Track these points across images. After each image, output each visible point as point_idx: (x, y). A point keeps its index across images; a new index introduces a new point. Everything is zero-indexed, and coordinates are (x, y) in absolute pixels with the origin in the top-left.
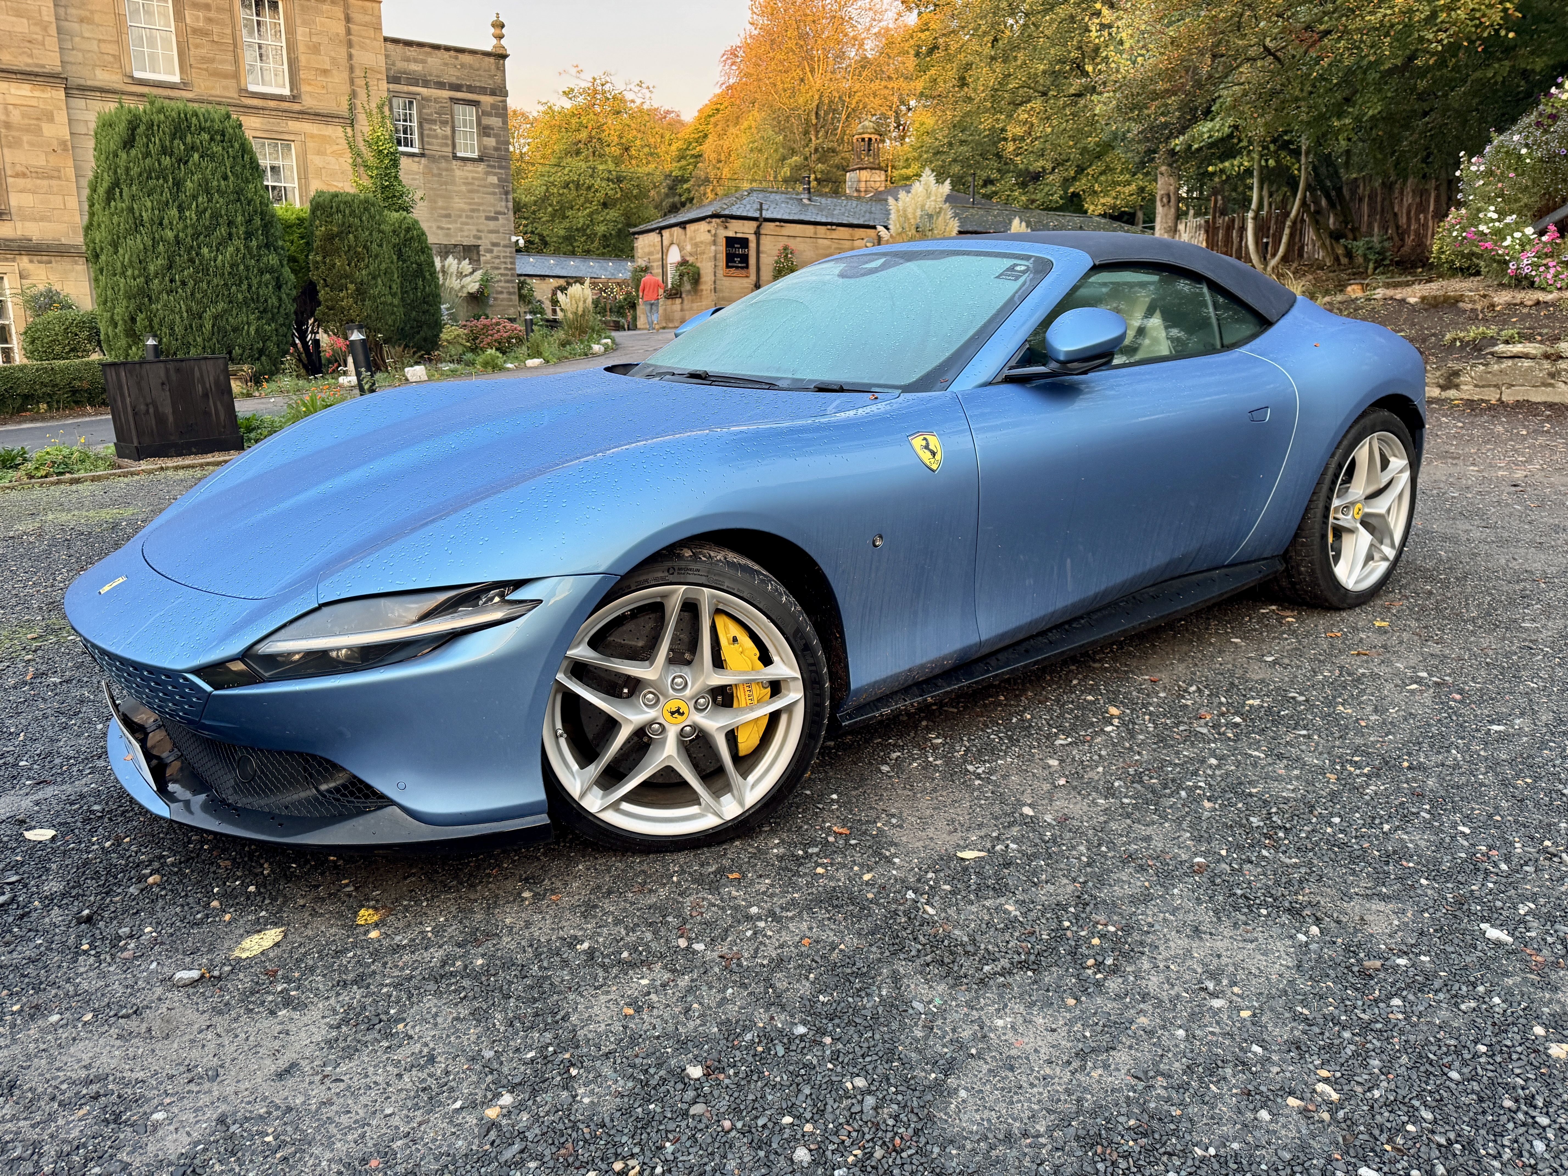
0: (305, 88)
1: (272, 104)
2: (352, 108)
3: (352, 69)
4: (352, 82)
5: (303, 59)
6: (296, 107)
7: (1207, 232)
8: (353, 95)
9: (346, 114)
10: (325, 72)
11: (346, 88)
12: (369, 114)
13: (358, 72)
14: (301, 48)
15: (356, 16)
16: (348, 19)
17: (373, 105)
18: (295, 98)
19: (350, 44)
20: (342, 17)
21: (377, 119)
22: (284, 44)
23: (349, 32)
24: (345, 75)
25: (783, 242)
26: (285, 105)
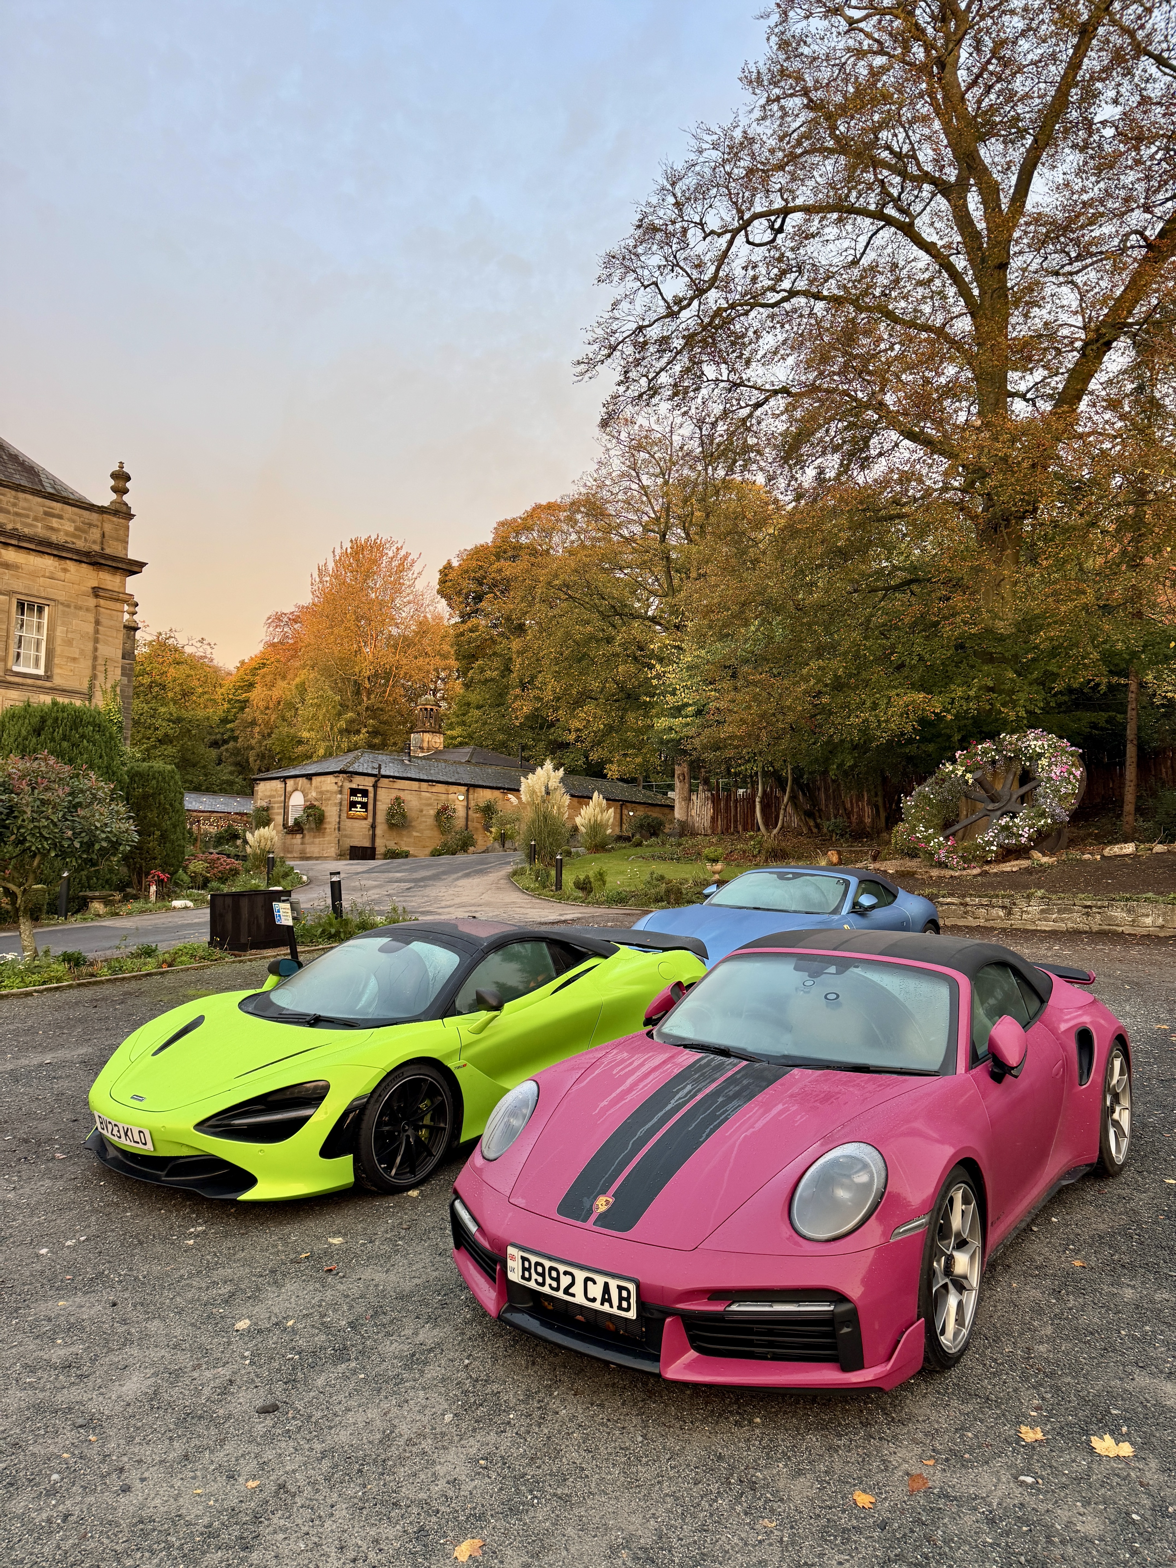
0: (56, 671)
1: (29, 681)
2: (91, 687)
3: (95, 658)
4: (94, 668)
5: (58, 650)
6: (48, 684)
7: (713, 802)
8: (94, 677)
9: (86, 691)
10: (74, 659)
11: (88, 672)
12: (104, 692)
13: (100, 661)
14: (58, 641)
15: (103, 620)
16: (97, 623)
17: (109, 685)
18: (48, 677)
19: (96, 641)
20: (93, 620)
21: (110, 695)
22: (45, 638)
23: (97, 632)
24: (89, 663)
25: (394, 794)
26: (40, 683)
